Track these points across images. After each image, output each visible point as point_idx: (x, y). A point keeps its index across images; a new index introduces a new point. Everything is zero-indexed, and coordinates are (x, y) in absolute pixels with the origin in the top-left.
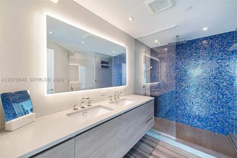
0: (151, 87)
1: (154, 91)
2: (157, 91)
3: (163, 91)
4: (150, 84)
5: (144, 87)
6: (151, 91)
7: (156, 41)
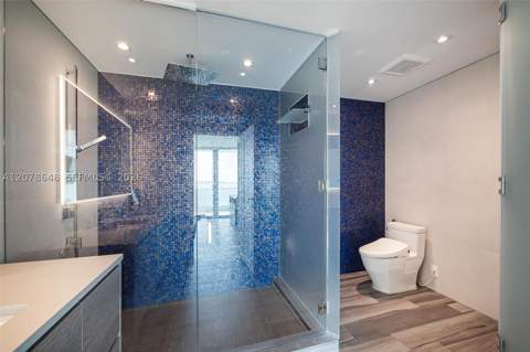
0: (102, 213)
1: (115, 225)
2: (125, 223)
3: (145, 221)
4: (95, 201)
5: (67, 214)
6: (102, 228)
7: (123, 46)
